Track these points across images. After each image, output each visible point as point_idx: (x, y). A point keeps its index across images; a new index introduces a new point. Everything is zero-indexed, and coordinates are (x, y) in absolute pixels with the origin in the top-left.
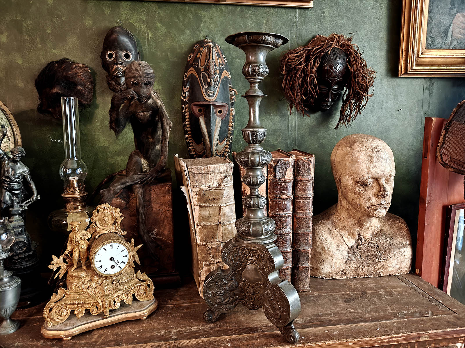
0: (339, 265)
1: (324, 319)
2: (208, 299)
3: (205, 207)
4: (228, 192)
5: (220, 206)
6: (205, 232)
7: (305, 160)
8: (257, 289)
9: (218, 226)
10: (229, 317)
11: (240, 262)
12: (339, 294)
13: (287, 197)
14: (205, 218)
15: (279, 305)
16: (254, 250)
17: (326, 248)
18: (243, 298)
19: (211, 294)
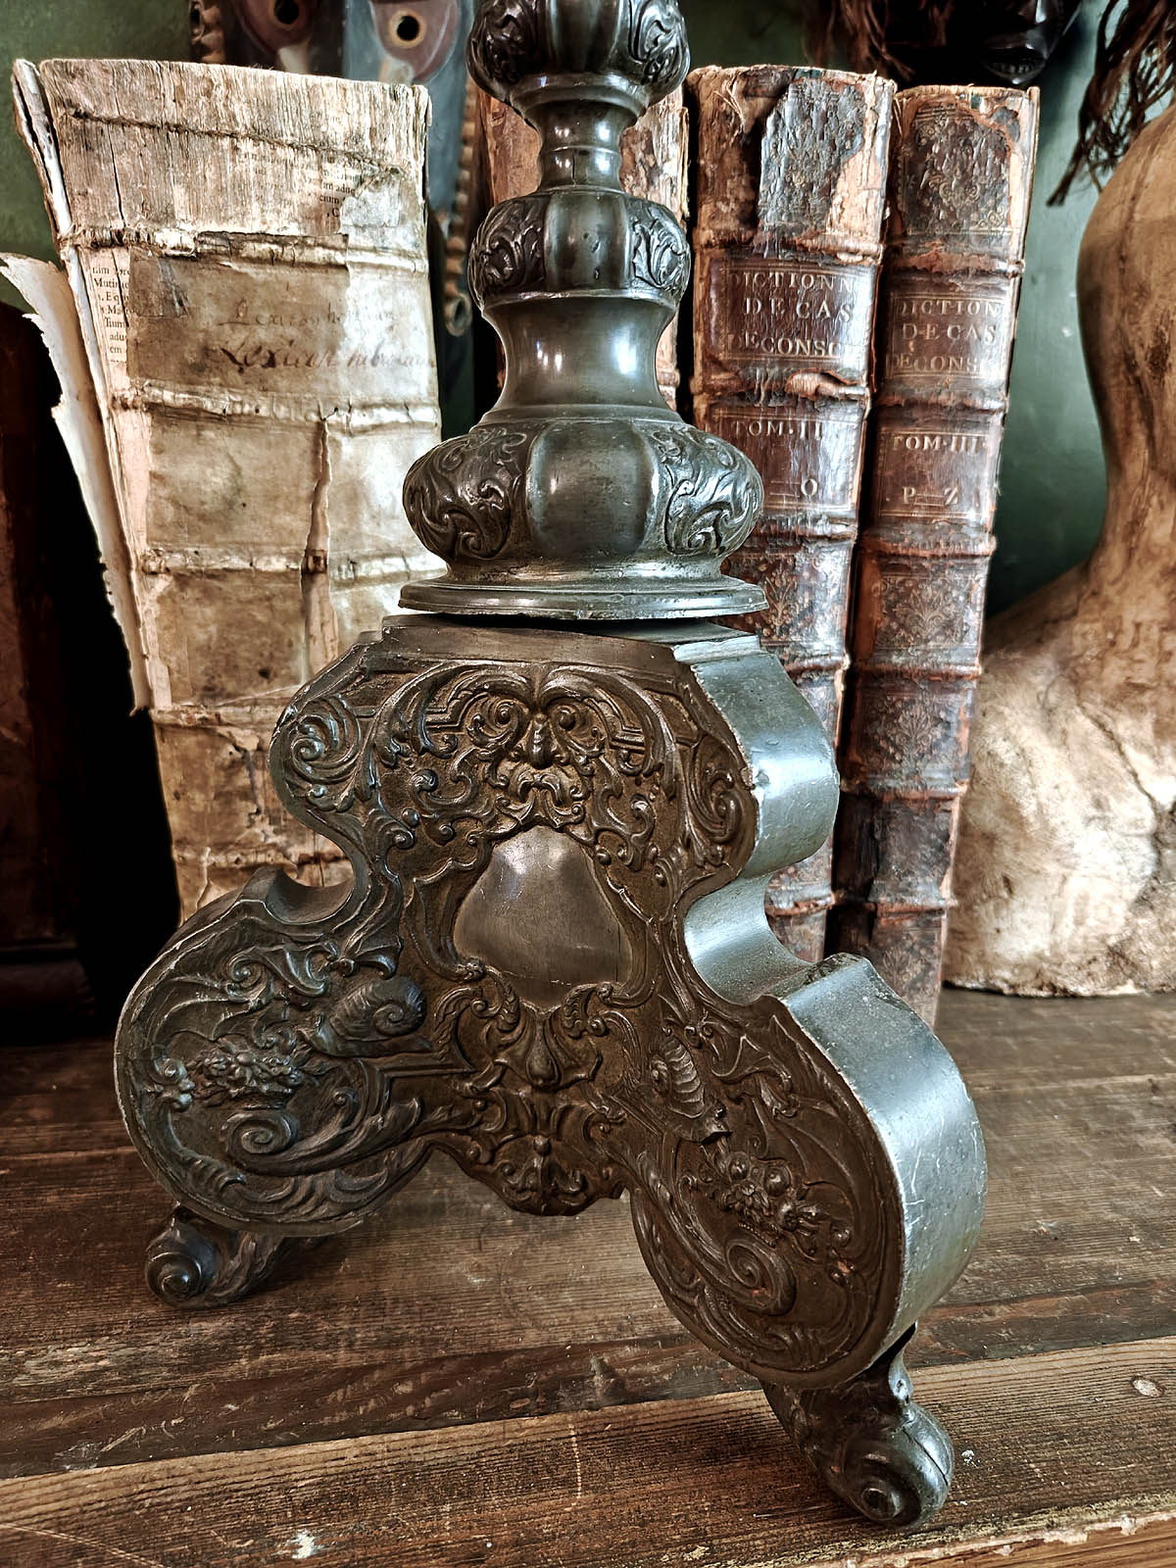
0: (1103, 914)
1: (1087, 1267)
2: (158, 1124)
3: (191, 416)
4: (387, 322)
5: (320, 426)
6: (205, 621)
7: (975, 105)
8: (579, 1045)
9: (306, 591)
10: (369, 1254)
11: (442, 809)
12: (1125, 1087)
13: (829, 388)
14: (202, 517)
15: (778, 1193)
16: (559, 697)
17: (1029, 809)
18: (469, 1117)
19: (188, 1084)
